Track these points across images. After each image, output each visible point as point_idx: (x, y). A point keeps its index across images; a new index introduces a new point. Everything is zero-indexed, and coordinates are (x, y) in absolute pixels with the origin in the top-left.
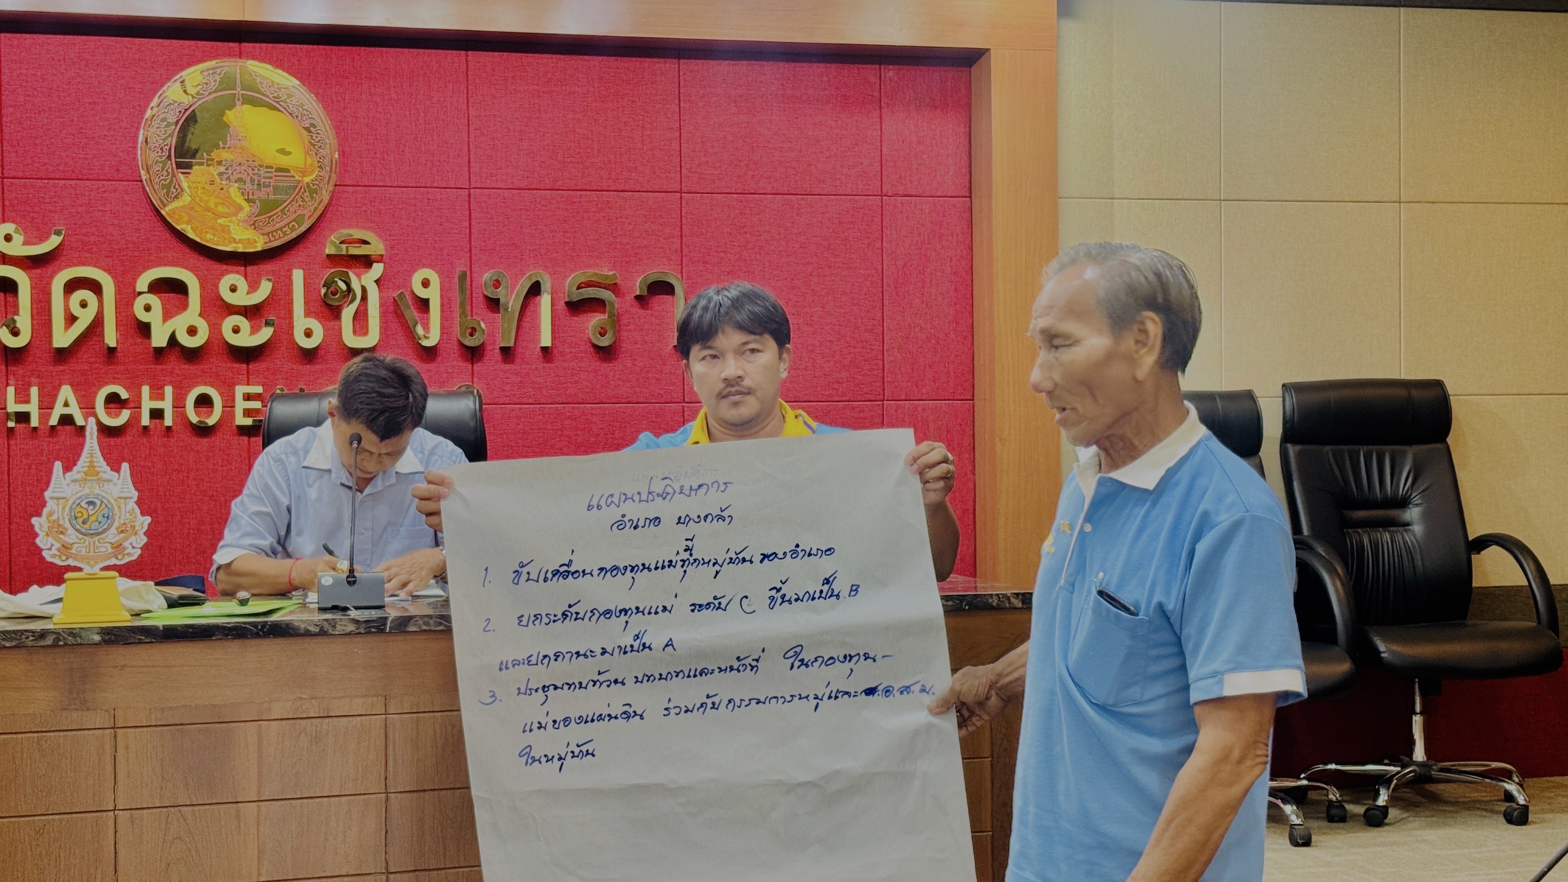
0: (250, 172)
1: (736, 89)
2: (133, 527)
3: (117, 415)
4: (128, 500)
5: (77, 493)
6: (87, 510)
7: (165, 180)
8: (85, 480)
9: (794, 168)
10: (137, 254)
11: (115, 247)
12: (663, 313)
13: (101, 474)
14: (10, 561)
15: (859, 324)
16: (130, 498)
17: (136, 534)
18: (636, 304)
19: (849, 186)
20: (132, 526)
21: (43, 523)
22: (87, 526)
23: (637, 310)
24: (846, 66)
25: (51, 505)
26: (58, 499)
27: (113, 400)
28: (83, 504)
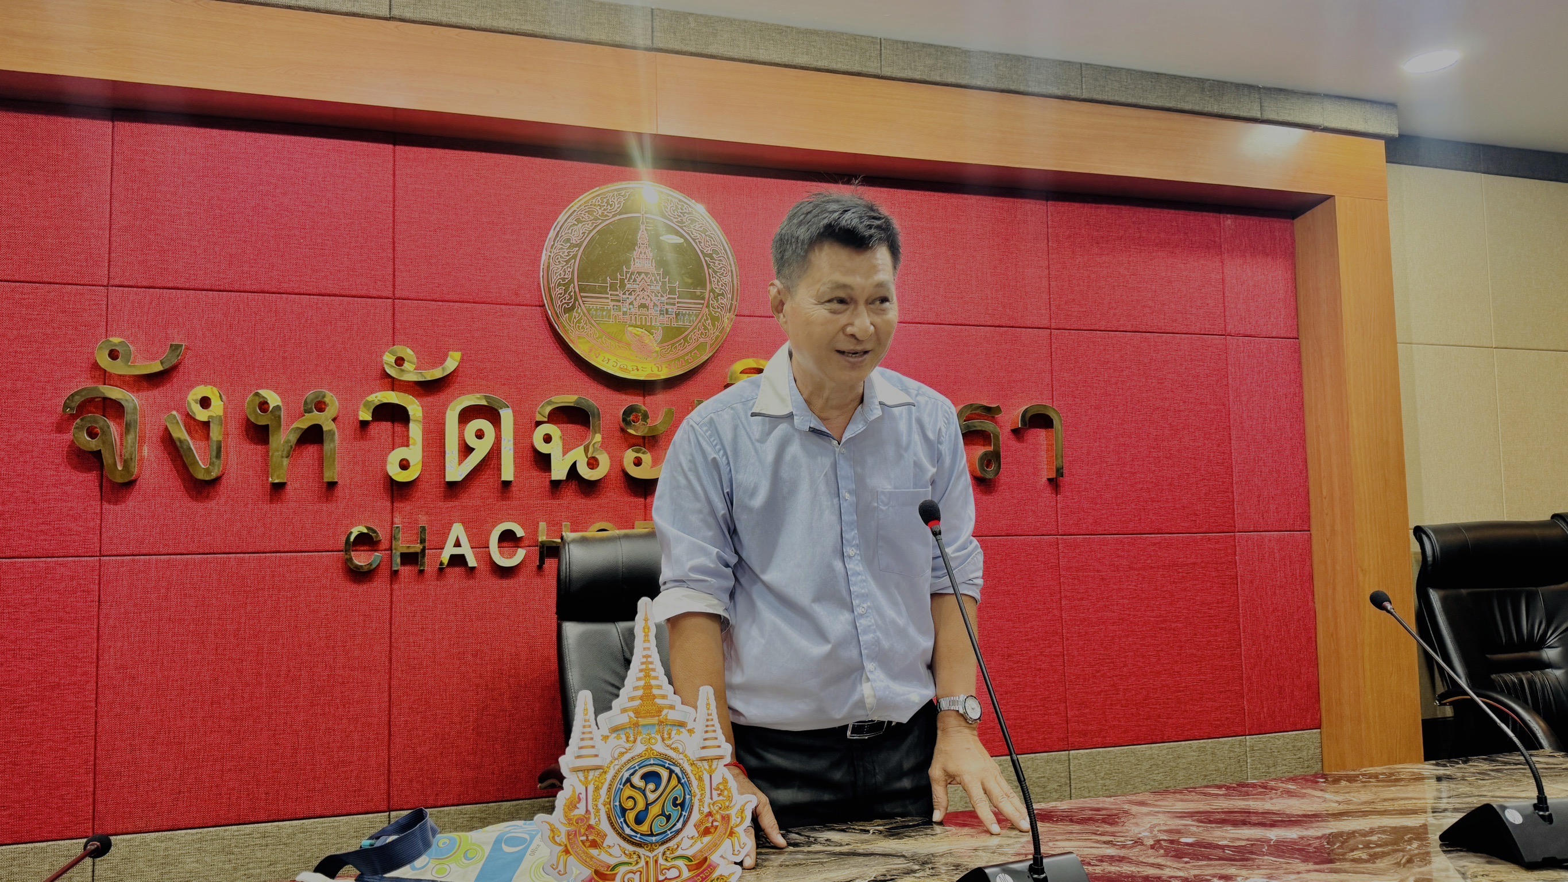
0: (653, 298)
1: (1098, 231)
2: (726, 819)
3: (512, 555)
4: (715, 762)
5: (622, 754)
6: (643, 792)
7: (568, 304)
8: (636, 725)
9: (1150, 307)
10: (534, 381)
11: (512, 374)
12: (1037, 446)
13: (665, 712)
14: (389, 721)
15: (1211, 458)
16: (721, 758)
17: (731, 834)
18: (1012, 437)
19: (1198, 324)
20: (723, 818)
21: (558, 825)
22: (644, 828)
23: (1013, 443)
24: (1192, 213)
25: (572, 784)
26: (586, 770)
27: (508, 538)
28: (636, 780)
